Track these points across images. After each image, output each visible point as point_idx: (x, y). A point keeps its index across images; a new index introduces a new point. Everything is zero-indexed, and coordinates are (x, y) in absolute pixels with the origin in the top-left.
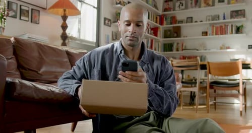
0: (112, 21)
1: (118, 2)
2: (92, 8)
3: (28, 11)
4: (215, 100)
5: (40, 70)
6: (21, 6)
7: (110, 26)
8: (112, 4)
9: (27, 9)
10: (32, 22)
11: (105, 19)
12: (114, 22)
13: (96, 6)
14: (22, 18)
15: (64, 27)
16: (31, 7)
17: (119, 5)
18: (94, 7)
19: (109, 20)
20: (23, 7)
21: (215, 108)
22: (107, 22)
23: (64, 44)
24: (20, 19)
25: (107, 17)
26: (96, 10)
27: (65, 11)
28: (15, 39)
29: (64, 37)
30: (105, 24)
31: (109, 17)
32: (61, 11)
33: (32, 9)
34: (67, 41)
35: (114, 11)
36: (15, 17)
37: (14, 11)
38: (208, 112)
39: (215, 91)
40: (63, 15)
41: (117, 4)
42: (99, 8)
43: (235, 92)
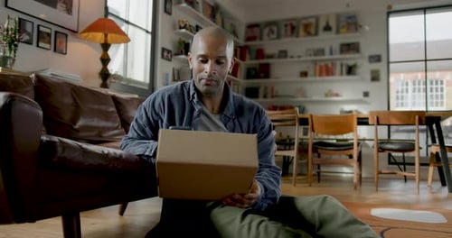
0: (173, 52)
1: (183, 25)
2: (144, 33)
3: (49, 35)
4: (319, 168)
5: (75, 124)
6: (39, 26)
7: (170, 60)
8: (174, 29)
9: (48, 31)
10: (55, 50)
11: (163, 50)
12: (177, 54)
13: (150, 30)
14: (41, 44)
15: (105, 60)
16: (55, 29)
17: (184, 30)
18: (147, 32)
19: (169, 52)
20: (41, 29)
21: (319, 181)
22: (165, 54)
23: (104, 85)
24: (38, 46)
25: (165, 47)
26: (150, 36)
27: (106, 36)
28: (37, 76)
29: (105, 75)
30: (163, 57)
31: (169, 47)
32: (100, 36)
33: (56, 32)
34: (108, 81)
35: (177, 38)
36: (29, 42)
37: (29, 34)
38: (310, 186)
39: (319, 156)
40: (103, 42)
41: (181, 28)
42: (154, 34)
43: (344, 157)
